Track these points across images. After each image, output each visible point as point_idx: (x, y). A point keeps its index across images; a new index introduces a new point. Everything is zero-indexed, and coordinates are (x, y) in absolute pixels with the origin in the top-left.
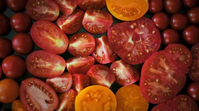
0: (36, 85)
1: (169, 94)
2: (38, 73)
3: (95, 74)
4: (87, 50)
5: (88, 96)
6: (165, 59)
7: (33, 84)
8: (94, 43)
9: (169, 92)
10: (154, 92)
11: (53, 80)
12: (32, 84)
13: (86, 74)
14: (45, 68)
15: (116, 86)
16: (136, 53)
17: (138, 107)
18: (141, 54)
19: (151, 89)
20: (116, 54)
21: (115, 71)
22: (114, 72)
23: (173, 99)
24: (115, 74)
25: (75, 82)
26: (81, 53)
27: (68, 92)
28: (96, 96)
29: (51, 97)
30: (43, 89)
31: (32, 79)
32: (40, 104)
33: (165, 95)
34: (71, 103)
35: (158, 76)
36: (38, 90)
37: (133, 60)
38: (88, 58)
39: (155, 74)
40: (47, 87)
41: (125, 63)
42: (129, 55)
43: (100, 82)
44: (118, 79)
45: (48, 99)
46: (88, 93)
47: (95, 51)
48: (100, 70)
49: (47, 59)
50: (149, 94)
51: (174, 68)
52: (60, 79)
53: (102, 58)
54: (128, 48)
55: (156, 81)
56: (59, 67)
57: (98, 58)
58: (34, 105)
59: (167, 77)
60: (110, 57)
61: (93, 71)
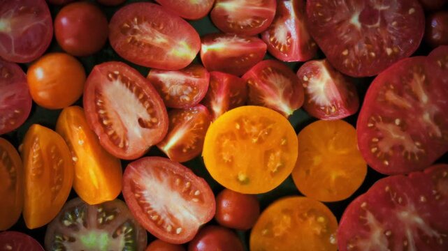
0: (124, 80)
1: (417, 158)
2: (133, 54)
3: (264, 82)
4: (254, 22)
5: (238, 127)
6: (424, 77)
7: (119, 77)
8: (273, 10)
9: (419, 154)
10: (385, 147)
11: (164, 77)
12: (115, 77)
13: (240, 77)
14: (150, 46)
15: (306, 116)
16: (362, 51)
17: (342, 173)
18: (373, 54)
19: (380, 139)
20: (317, 45)
21: (307, 83)
22: (305, 85)
23: (422, 171)
24: (305, 90)
25: (213, 91)
26: (239, 26)
27: (193, 110)
28: (254, 129)
29: (153, 115)
30: (138, 92)
31: (118, 66)
32: (126, 126)
33: (409, 157)
34: (194, 136)
35: (401, 112)
36: (128, 92)
37: (352, 65)
38: (251, 41)
39: (395, 106)
40: (148, 90)
41: (333, 70)
42: (345, 53)
43: (270, 101)
44: (309, 102)
45: (146, 116)
46: (239, 120)
47: (271, 29)
48: (274, 73)
49: (159, 26)
50: (374, 150)
51: (439, 101)
52: (181, 78)
53: (284, 47)
54: (346, 36)
55: (394, 123)
56: (183, 50)
57: (275, 45)
58: (111, 125)
59: (420, 119)
60: (303, 47)
61: (259, 73)
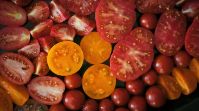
0: (10, 58)
1: (125, 31)
2: (9, 47)
3: (58, 33)
4: (44, 15)
5: (57, 53)
6: (112, 2)
7: (8, 58)
8: (47, 7)
9: (125, 29)
10: (112, 33)
11: (23, 49)
12: (6, 58)
13: (49, 36)
14: (13, 42)
15: (78, 38)
16: (86, 5)
17: (103, 50)
18: (91, 4)
19: (108, 31)
20: (70, 11)
22: (73, 27)
23: (129, 35)
25: (42, 45)
26: (40, 19)
27: (39, 55)
28: (63, 51)
29: (26, 64)
30: (17, 59)
31: (5, 54)
32: (19, 73)
33: (122, 32)
34: (44, 64)
35: (111, 18)
36: (13, 61)
37: (86, 11)
38: (47, 22)
39: (107, 18)
40: (20, 57)
41: (80, 16)
42: (81, 8)
43: (64, 38)
44: (78, 31)
45: (24, 66)
46: (56, 51)
47: (51, 14)
48: (60, 28)
49: (12, 33)
50: (108, 36)
51: (122, 7)
52: (29, 47)
53: (59, 18)
54: (78, 3)
55: (110, 23)
56: (25, 37)
57: (55, 18)
58: (13, 75)
59: (119, 17)
60: (65, 15)
61: (54, 31)
